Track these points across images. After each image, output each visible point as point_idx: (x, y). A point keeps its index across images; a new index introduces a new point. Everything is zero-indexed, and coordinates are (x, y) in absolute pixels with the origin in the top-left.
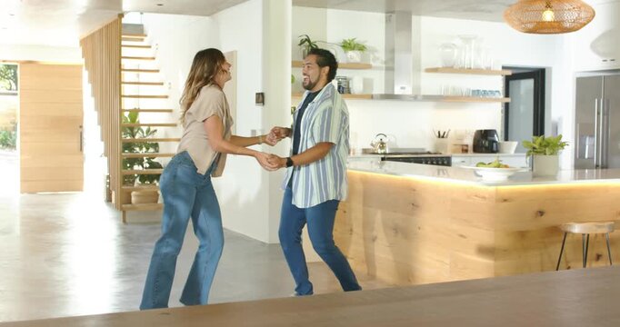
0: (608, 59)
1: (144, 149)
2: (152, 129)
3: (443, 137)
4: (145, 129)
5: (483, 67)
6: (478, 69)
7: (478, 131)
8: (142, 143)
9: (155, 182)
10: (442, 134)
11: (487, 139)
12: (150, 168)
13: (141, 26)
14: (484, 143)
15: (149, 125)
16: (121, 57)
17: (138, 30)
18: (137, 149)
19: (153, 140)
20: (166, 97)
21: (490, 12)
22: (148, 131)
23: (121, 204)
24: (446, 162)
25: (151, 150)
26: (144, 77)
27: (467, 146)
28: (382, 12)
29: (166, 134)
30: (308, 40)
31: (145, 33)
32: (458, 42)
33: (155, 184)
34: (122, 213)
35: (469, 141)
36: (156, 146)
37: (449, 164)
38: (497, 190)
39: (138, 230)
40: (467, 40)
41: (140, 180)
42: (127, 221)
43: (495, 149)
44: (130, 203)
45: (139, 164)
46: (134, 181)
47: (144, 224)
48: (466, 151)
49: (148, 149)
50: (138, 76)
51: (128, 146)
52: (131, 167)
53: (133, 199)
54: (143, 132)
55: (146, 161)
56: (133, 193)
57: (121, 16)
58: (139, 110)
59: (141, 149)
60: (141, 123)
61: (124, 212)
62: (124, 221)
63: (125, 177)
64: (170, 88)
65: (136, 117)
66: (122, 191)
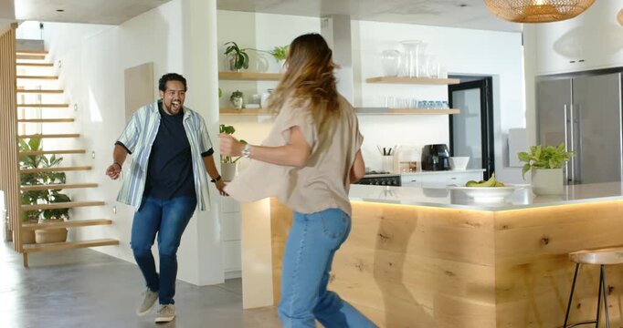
0: (577, 60)
1: (49, 181)
2: (57, 156)
3: (389, 154)
4: (49, 157)
5: (428, 75)
6: (423, 78)
7: (426, 146)
8: (46, 174)
9: (63, 216)
10: (387, 152)
11: (437, 155)
12: (56, 201)
13: (43, 41)
14: (434, 159)
15: (54, 153)
16: (16, 77)
17: (38, 47)
18: (41, 181)
19: (57, 169)
20: (72, 120)
21: (437, 13)
22: (53, 159)
23: (22, 244)
24: (395, 183)
25: (57, 181)
26: (47, 99)
27: (415, 163)
28: (316, 16)
29: (73, 162)
30: (236, 49)
31: (46, 49)
32: (401, 49)
33: (63, 220)
34: (22, 255)
35: (417, 158)
36: (62, 176)
37: (398, 184)
38: (495, 215)
39: (44, 275)
40: (410, 45)
41: (45, 216)
42: (29, 265)
43: (446, 166)
44: (34, 242)
45: (43, 198)
46: (38, 217)
47: (51, 267)
48: (414, 169)
49: (53, 180)
50: (40, 98)
51: (29, 177)
52: (35, 201)
53: (38, 238)
54: (47, 162)
55: (51, 193)
56: (37, 232)
57: (15, 25)
58: (42, 136)
59: (45, 180)
60: (44, 150)
61: (25, 255)
62: (26, 265)
63: (28, 212)
64: (76, 110)
65: (38, 144)
66: (22, 229)
